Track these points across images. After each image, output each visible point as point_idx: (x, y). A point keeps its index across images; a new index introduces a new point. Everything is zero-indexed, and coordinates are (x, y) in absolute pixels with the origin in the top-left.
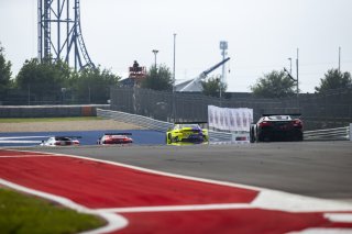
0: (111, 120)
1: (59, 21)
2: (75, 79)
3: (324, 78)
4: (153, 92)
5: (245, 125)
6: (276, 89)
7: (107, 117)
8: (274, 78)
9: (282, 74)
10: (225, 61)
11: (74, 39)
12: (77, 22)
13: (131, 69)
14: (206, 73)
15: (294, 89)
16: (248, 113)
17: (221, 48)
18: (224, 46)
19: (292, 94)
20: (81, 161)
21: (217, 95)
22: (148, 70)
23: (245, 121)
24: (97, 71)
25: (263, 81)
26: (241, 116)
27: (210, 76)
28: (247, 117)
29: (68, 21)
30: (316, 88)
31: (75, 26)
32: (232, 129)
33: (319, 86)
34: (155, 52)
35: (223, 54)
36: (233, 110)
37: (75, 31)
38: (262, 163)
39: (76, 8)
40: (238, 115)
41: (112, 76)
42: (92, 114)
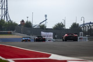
0: (15, 35)
1: (2, 9)
2: (6, 24)
3: (72, 25)
4: (27, 28)
5: (51, 37)
6: (59, 28)
7: (15, 34)
8: (59, 25)
9: (61, 24)
10: (46, 20)
11: (6, 14)
12: (7, 9)
13: (21, 22)
14: (41, 23)
15: (64, 28)
16: (52, 34)
17: (45, 16)
18: (46, 16)
19: (63, 29)
20: (6, 46)
21: (43, 29)
22: (26, 22)
23: (51, 36)
24: (12, 22)
25: (56, 25)
26: (50, 35)
27: (42, 24)
28: (51, 35)
29: (4, 9)
30: (70, 28)
31: (6, 10)
32: (47, 38)
33: (70, 27)
34: (28, 17)
35: (46, 18)
36: (48, 33)
37: (6, 11)
38: (53, 47)
39: (7, 5)
40: (49, 34)
41: (16, 24)
42: (10, 34)
